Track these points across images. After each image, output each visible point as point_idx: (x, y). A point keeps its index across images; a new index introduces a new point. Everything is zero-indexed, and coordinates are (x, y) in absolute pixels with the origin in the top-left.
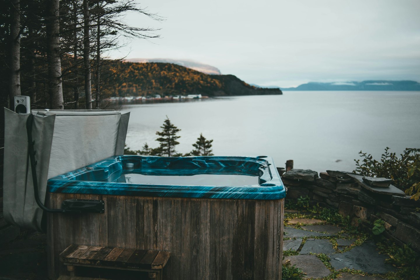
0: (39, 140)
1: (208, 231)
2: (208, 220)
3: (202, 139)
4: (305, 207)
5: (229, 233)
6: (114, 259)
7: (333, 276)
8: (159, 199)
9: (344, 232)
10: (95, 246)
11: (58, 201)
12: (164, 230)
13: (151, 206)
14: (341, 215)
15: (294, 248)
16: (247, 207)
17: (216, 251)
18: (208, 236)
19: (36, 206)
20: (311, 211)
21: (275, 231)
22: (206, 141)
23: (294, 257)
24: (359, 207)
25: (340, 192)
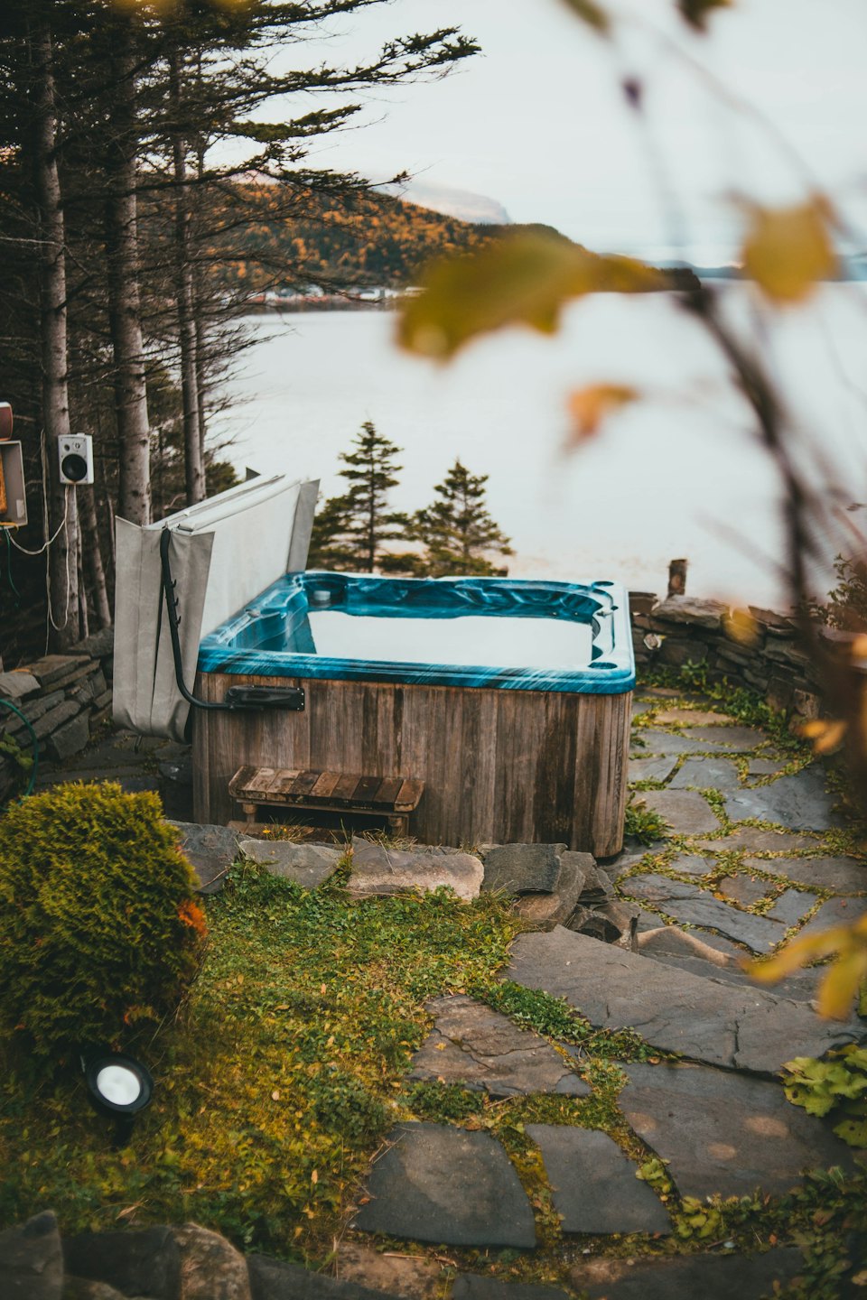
0: (181, 576)
1: (493, 747)
2: (494, 726)
3: (460, 472)
4: (697, 683)
5: (530, 749)
6: (328, 792)
7: (724, 832)
8: (406, 687)
9: (771, 746)
10: (287, 769)
11: (217, 689)
12: (413, 743)
13: (390, 700)
14: (769, 707)
15: (657, 776)
16: (564, 705)
17: (506, 782)
18: (493, 754)
19: (178, 697)
20: (709, 692)
21: (614, 748)
22: (468, 477)
23: (657, 793)
24: (804, 693)
25: (771, 657)
